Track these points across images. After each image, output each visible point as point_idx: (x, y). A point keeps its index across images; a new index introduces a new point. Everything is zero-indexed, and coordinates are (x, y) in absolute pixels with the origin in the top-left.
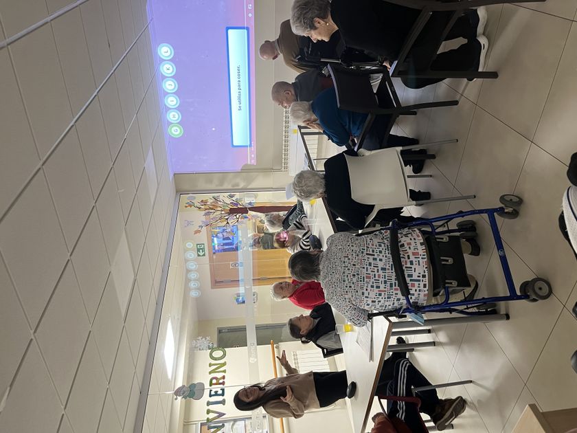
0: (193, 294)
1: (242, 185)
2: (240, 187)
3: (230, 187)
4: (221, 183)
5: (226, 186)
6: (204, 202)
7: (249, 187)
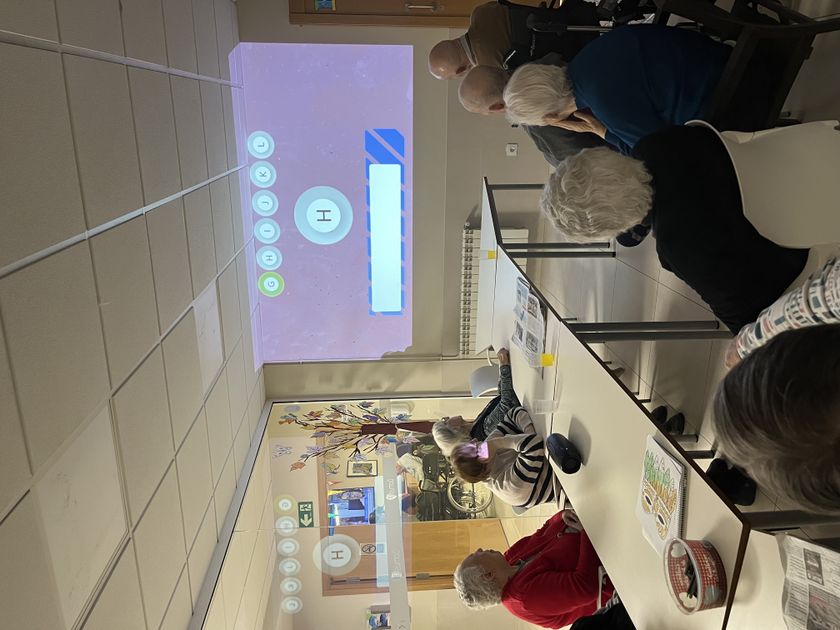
0: (289, 606)
1: (385, 386)
2: (383, 390)
3: (363, 390)
4: (349, 382)
5: (358, 387)
6: (315, 415)
7: (399, 390)
